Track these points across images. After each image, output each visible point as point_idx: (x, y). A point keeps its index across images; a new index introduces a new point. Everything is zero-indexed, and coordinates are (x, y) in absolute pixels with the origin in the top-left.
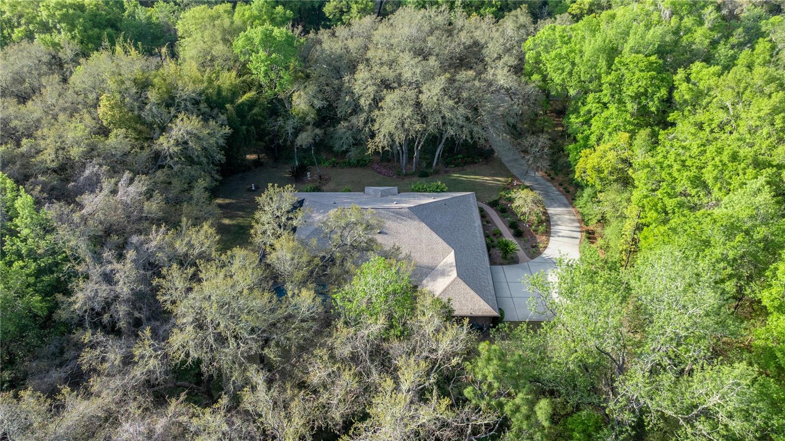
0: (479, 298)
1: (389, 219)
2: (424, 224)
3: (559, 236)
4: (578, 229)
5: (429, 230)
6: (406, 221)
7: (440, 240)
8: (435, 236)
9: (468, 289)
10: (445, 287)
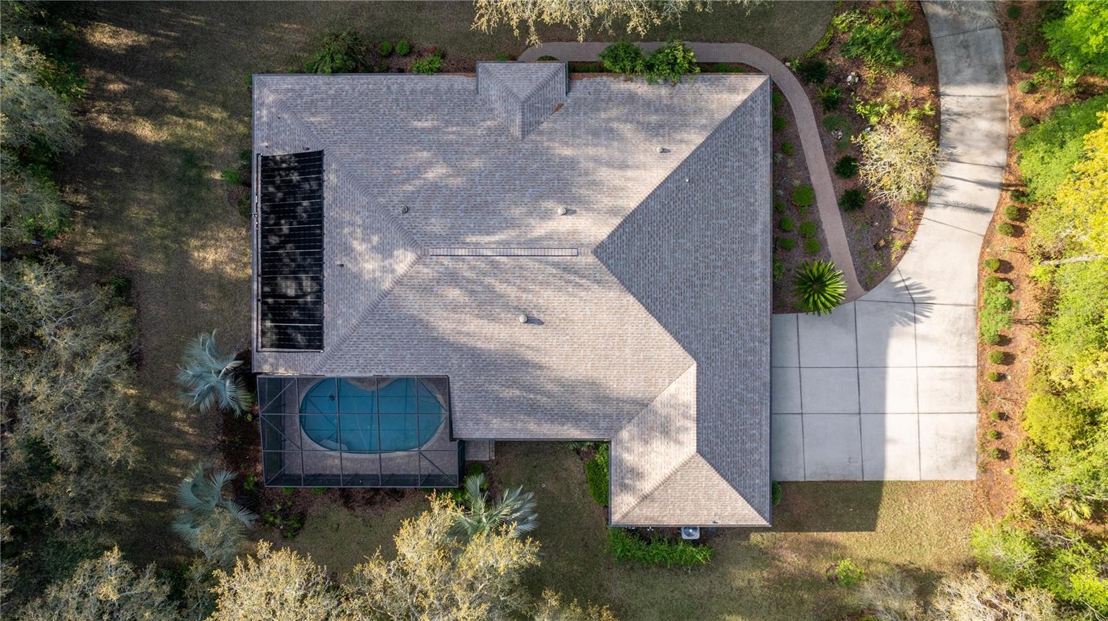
0: (735, 494)
1: (545, 284)
2: (632, 299)
3: (947, 205)
4: (998, 178)
5: (643, 313)
6: (587, 289)
7: (668, 338)
8: (656, 328)
9: (716, 477)
10: (667, 471)
